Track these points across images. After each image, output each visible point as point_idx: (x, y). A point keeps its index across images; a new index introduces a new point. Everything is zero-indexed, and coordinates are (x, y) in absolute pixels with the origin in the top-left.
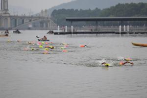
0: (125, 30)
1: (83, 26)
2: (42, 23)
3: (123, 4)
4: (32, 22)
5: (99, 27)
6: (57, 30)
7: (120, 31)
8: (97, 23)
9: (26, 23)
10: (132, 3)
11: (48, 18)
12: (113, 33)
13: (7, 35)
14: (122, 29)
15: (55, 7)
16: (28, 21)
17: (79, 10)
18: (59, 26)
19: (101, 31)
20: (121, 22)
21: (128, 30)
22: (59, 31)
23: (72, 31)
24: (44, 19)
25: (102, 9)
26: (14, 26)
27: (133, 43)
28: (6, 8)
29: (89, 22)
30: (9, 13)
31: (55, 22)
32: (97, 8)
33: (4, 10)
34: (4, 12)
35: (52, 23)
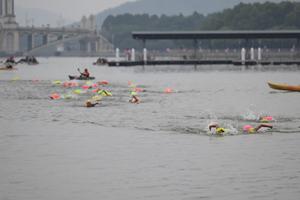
0: (252, 57)
1: (168, 50)
2: (83, 42)
3: (250, 5)
4: (64, 40)
5: (201, 50)
6: (115, 56)
7: (243, 59)
8: (196, 42)
9: (51, 42)
10: (267, 3)
11: (95, 33)
12: (229, 62)
13: (10, 67)
14: (248, 56)
15: (110, 10)
16: (56, 38)
17: (159, 16)
18: (118, 50)
19: (203, 59)
20: (244, 40)
21: (259, 58)
22: (118, 59)
23: (145, 59)
24: (89, 35)
25: (205, 15)
26: (26, 48)
27: (270, 85)
28: (10, 12)
29: (179, 41)
30: (17, 21)
31: (110, 41)
32: (196, 13)
33: (7, 15)
34: (6, 19)
35: (104, 42)
